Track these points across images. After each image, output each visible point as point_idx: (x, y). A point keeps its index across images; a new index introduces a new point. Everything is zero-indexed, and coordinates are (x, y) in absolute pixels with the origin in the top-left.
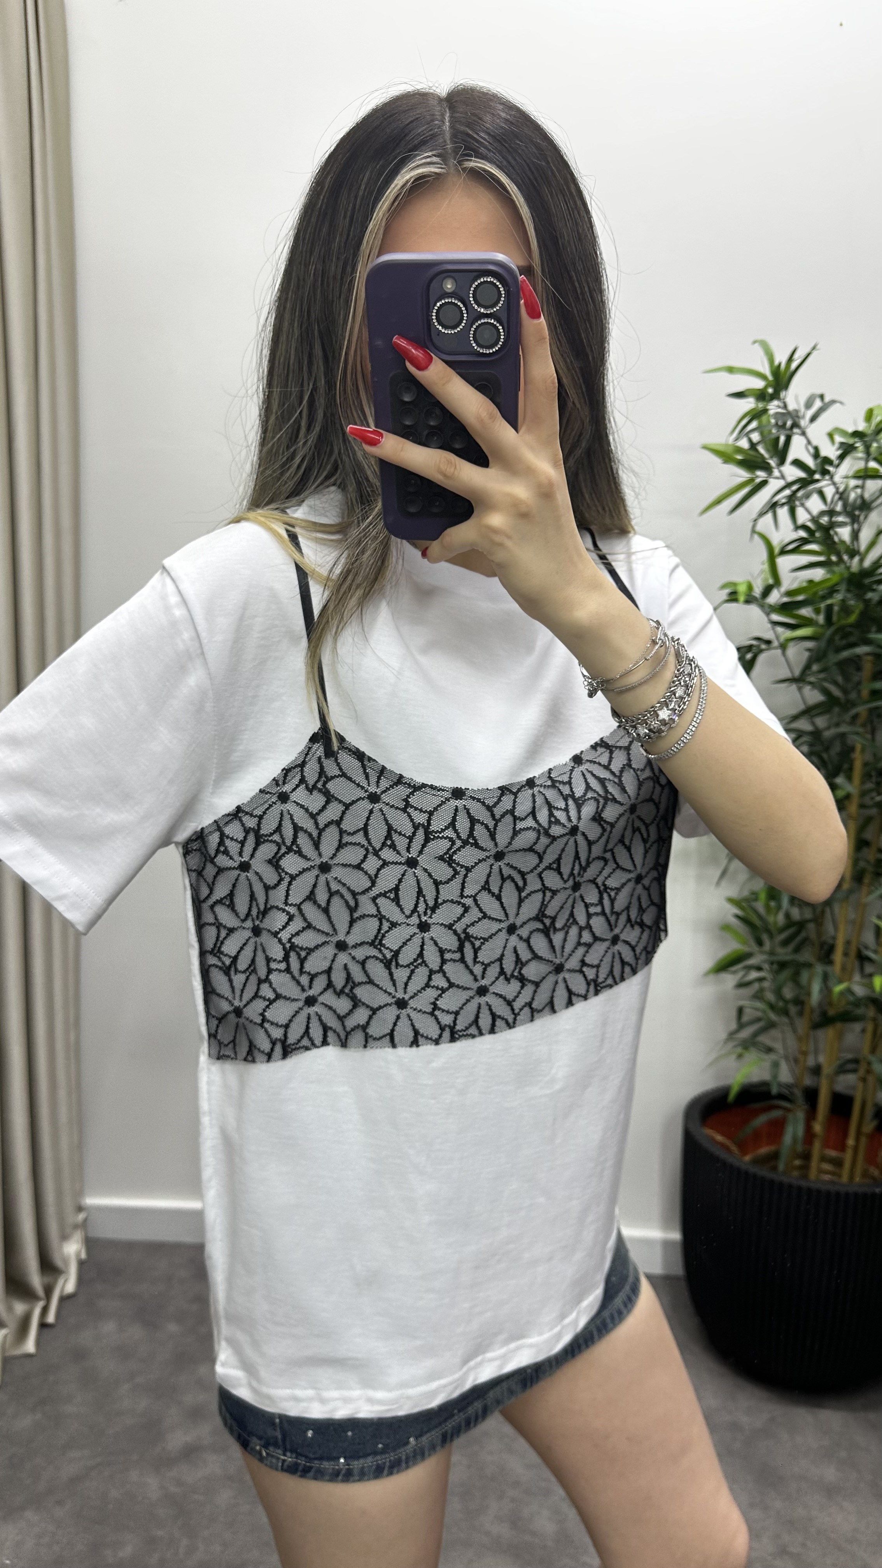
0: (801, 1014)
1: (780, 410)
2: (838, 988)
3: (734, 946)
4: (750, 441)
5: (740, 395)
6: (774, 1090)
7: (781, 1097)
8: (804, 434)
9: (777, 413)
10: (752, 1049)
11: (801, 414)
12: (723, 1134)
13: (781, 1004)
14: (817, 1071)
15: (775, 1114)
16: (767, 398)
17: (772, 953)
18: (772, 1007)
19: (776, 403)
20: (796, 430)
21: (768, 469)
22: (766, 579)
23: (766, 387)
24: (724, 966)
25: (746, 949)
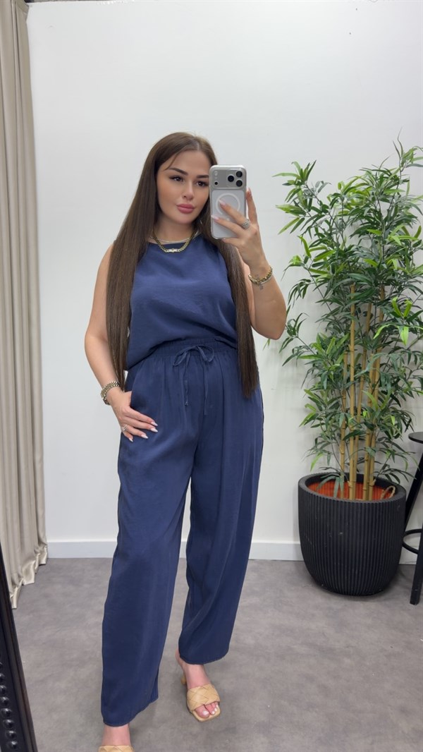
0: (340, 438)
1: (306, 189)
3: (311, 413)
4: (295, 202)
5: (288, 184)
8: (316, 197)
11: (314, 190)
16: (299, 184)
17: (326, 413)
19: (303, 186)
20: (313, 196)
21: (304, 213)
22: (305, 256)
23: (298, 180)
24: (307, 421)
25: (317, 413)
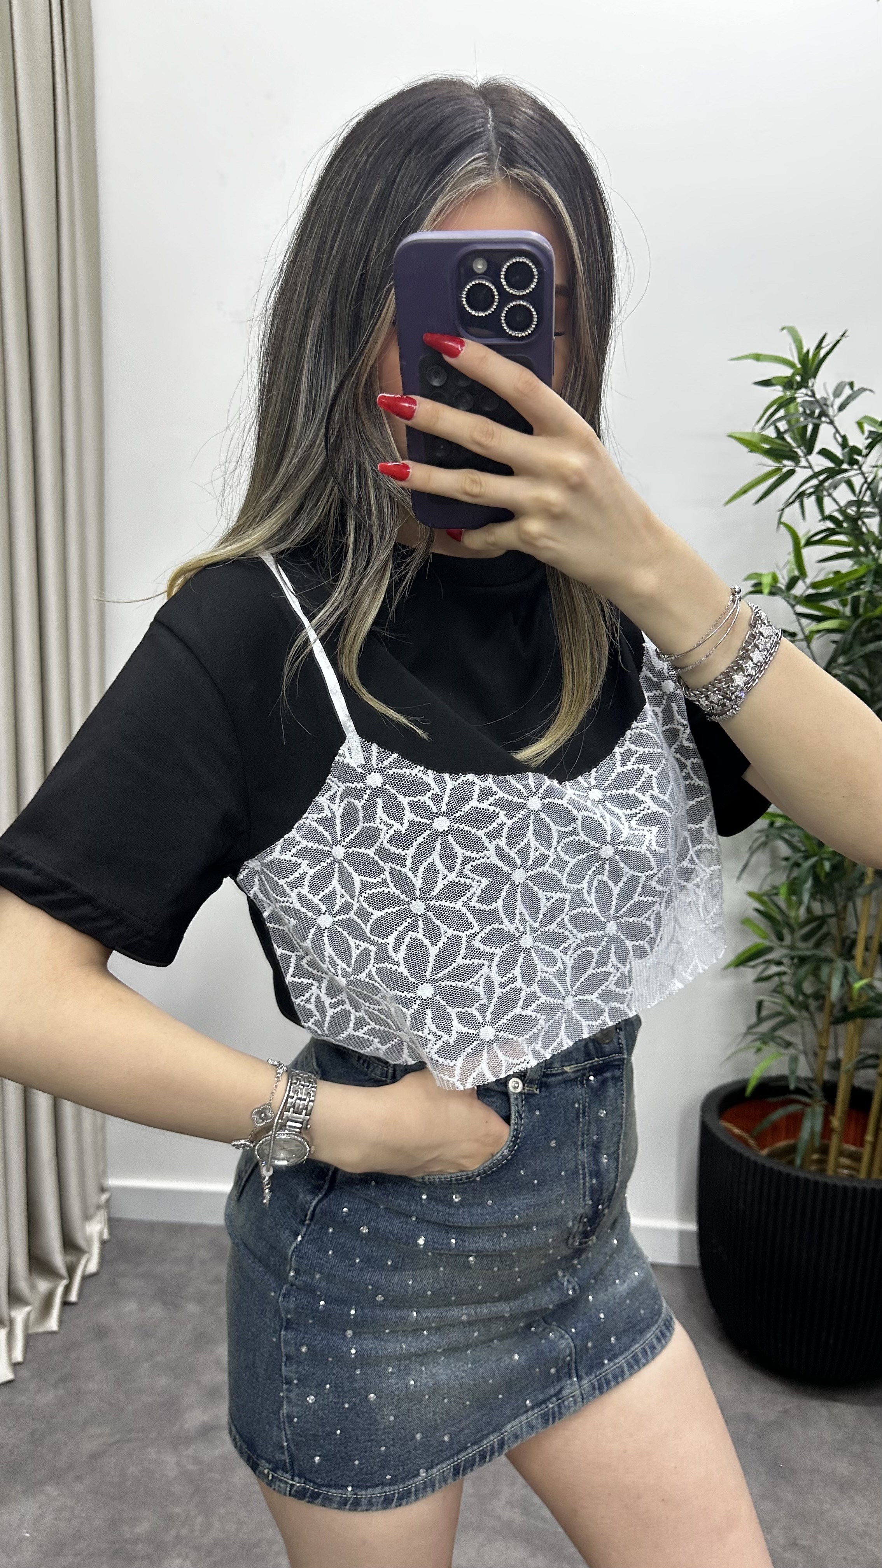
0: (821, 1008)
1: (808, 398)
2: (858, 985)
3: (754, 940)
4: (777, 429)
5: (766, 383)
6: (792, 1087)
7: (799, 1091)
8: (832, 423)
9: (804, 401)
10: (772, 1044)
11: (829, 403)
12: (740, 1128)
13: (801, 998)
14: (836, 1065)
15: (792, 1108)
16: (795, 386)
17: (792, 947)
18: (792, 1002)
19: (803, 390)
20: (823, 419)
21: (795, 458)
22: (791, 571)
23: (793, 375)
24: (743, 960)
25: (767, 943)
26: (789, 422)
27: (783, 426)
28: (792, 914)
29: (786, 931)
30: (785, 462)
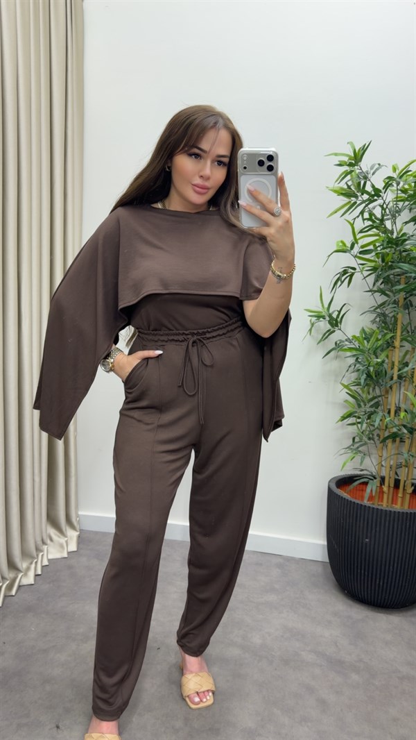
0: (379, 440)
3: (350, 410)
4: (347, 185)
9: (358, 172)
10: (356, 453)
11: (368, 172)
16: (352, 165)
17: (365, 411)
19: (356, 167)
20: (367, 180)
21: (356, 197)
22: (352, 242)
23: (351, 161)
24: (343, 418)
25: (355, 410)
26: (353, 182)
27: (350, 183)
28: (364, 396)
29: (362, 404)
30: (352, 199)
